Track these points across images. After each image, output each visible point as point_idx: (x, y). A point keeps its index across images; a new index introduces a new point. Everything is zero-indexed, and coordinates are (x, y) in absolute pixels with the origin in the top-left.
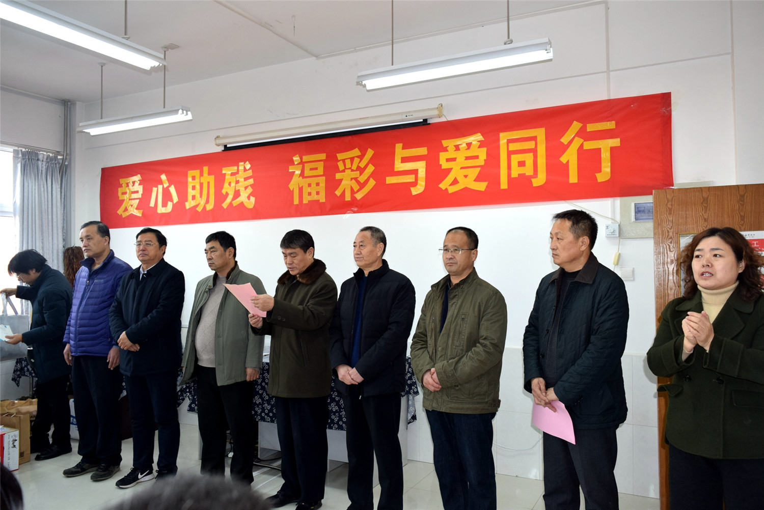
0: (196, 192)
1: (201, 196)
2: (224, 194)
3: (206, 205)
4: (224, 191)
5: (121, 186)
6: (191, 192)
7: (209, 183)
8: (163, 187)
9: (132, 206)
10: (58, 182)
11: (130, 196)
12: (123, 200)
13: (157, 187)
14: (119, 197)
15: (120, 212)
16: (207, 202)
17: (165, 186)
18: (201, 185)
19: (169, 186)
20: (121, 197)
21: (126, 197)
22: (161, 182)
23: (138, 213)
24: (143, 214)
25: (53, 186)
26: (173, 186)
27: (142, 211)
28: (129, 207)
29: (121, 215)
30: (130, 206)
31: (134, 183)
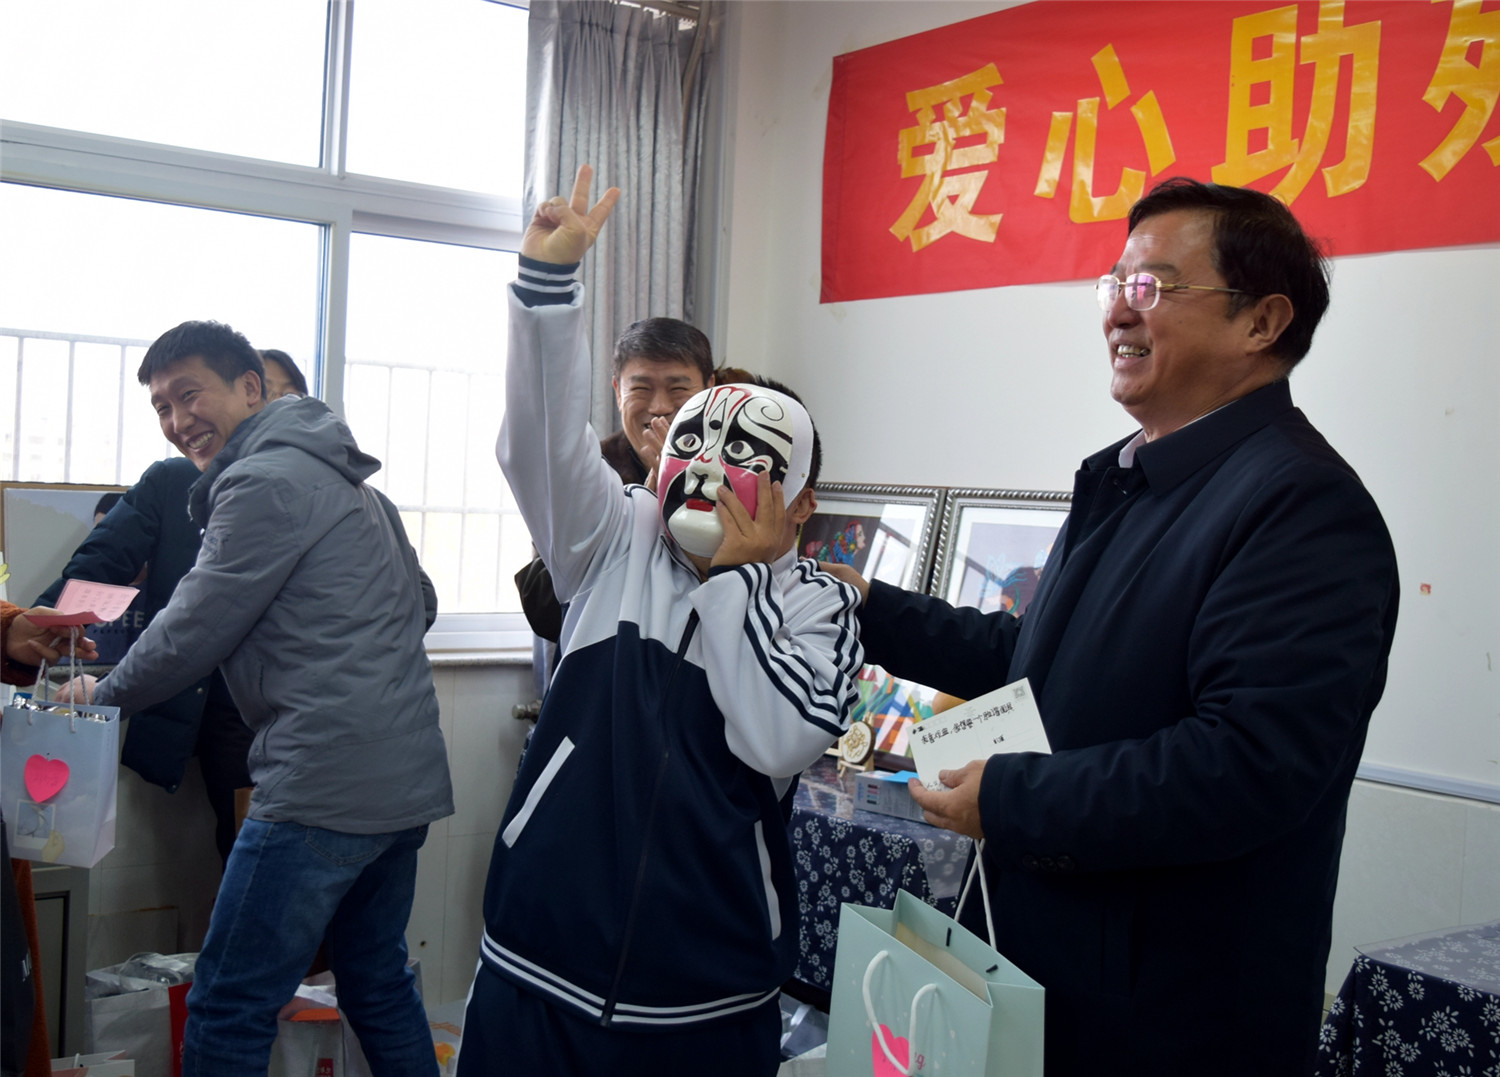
0: (1276, 115)
1: (1299, 129)
2: (1439, 106)
3: (1327, 172)
4: (1435, 96)
5: (911, 120)
6: (1241, 118)
7: (1346, 63)
8: (1103, 105)
9: (953, 199)
10: (676, 120)
11: (948, 158)
12: (920, 179)
13: (1072, 107)
14: (899, 168)
15: (901, 228)
16: (1335, 151)
17: (1112, 101)
18: (1304, 77)
19: (1132, 100)
20: (908, 167)
21: (932, 164)
22: (1091, 85)
23: (983, 230)
24: (1001, 232)
25: (659, 131)
26: (1150, 96)
27: (997, 218)
28: (939, 207)
29: (908, 239)
30: (947, 202)
31: (966, 102)
